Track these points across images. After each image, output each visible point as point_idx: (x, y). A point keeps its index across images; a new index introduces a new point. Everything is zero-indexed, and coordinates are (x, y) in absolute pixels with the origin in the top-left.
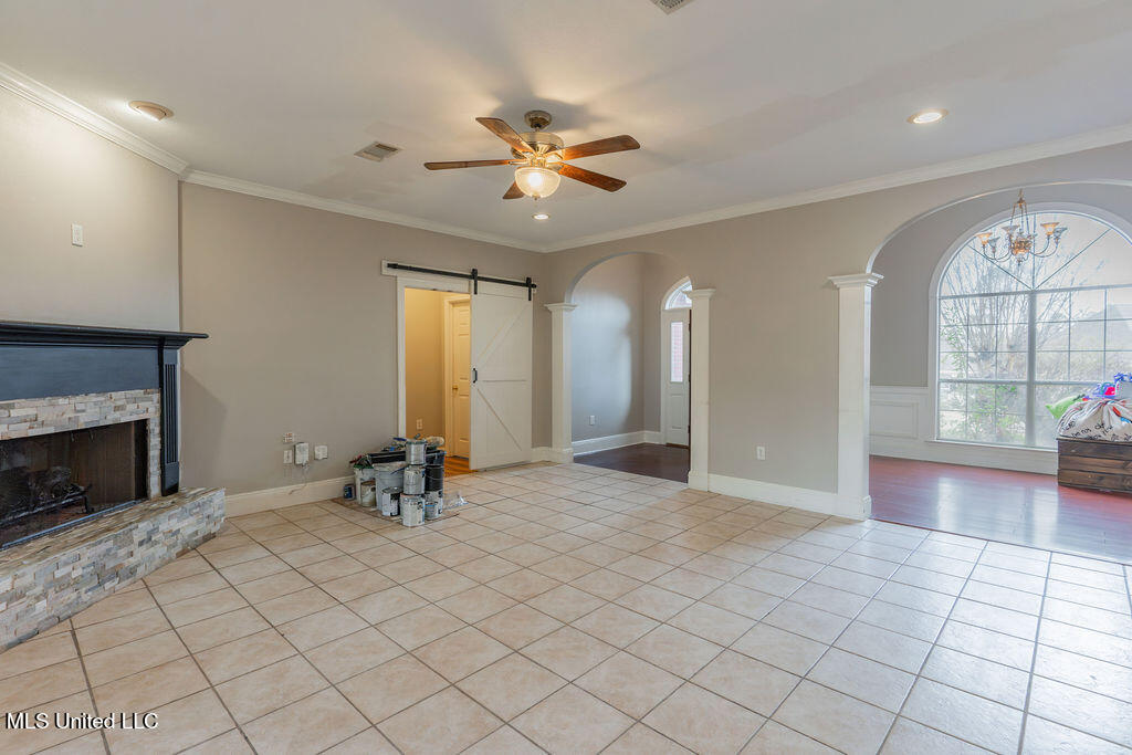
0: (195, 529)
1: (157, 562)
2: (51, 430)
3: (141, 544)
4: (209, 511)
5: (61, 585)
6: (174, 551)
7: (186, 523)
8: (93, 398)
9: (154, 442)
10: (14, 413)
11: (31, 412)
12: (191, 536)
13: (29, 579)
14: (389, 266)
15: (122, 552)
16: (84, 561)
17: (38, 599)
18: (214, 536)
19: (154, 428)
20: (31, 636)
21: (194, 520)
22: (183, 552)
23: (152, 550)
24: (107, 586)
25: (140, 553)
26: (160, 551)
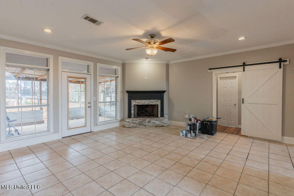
0: (160, 124)
1: (151, 126)
2: (141, 104)
3: (147, 122)
4: (164, 122)
5: (135, 123)
6: (154, 126)
7: (157, 122)
8: (148, 100)
9: (159, 108)
10: (136, 102)
11: (138, 101)
12: (159, 124)
13: (130, 121)
14: (209, 69)
15: (144, 122)
16: (138, 121)
17: (131, 124)
18: (164, 126)
19: (159, 106)
20: (130, 127)
21: (159, 122)
22: (156, 126)
23: (149, 124)
24: (141, 126)
25: (147, 124)
26: (151, 124)
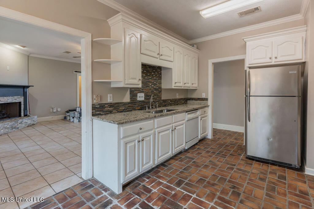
1: (23, 127)
3: (20, 123)
4: (34, 119)
5: (6, 128)
6: (26, 126)
8: (11, 97)
9: (22, 106)
12: (30, 124)
14: (75, 71)
15: (16, 124)
16: (9, 125)
17: (2, 130)
18: (34, 124)
19: (22, 103)
21: (30, 121)
22: (28, 126)
23: (22, 125)
24: (14, 130)
25: (20, 125)
26: (23, 125)
